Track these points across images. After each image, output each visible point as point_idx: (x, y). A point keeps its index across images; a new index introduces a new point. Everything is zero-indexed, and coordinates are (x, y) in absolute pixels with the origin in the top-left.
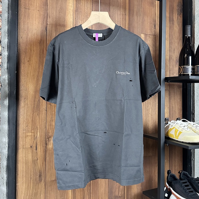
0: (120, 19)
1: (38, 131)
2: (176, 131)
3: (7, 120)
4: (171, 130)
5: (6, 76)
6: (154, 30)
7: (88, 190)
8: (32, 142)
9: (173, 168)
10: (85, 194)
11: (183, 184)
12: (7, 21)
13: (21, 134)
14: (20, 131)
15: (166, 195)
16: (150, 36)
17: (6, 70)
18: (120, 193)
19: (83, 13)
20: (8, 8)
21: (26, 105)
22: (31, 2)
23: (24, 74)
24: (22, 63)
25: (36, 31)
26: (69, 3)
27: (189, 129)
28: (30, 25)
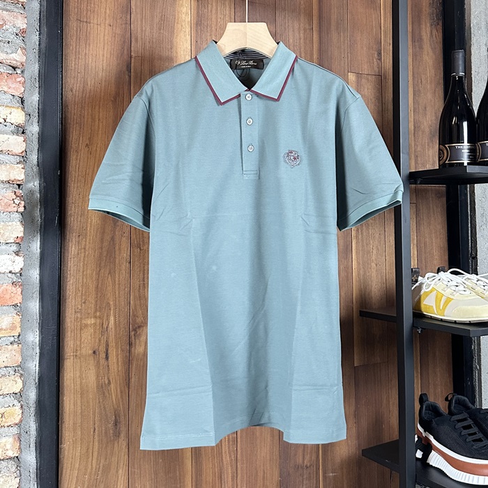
0: (300, 39)
1: (112, 312)
2: (439, 296)
3: (38, 288)
4: (427, 296)
5: (36, 183)
6: (378, 64)
7: (232, 453)
8: (97, 341)
9: (431, 390)
10: (225, 463)
11: (459, 424)
12: (37, 52)
13: (71, 322)
14: (67, 315)
15: (419, 454)
16: (369, 77)
17: (35, 169)
18: (307, 458)
19: (213, 29)
20: (40, 21)
21: (83, 250)
22: (92, 5)
23: (77, 176)
24: (72, 150)
25: (104, 74)
26: (182, 5)
27: (468, 290)
28: (90, 60)
